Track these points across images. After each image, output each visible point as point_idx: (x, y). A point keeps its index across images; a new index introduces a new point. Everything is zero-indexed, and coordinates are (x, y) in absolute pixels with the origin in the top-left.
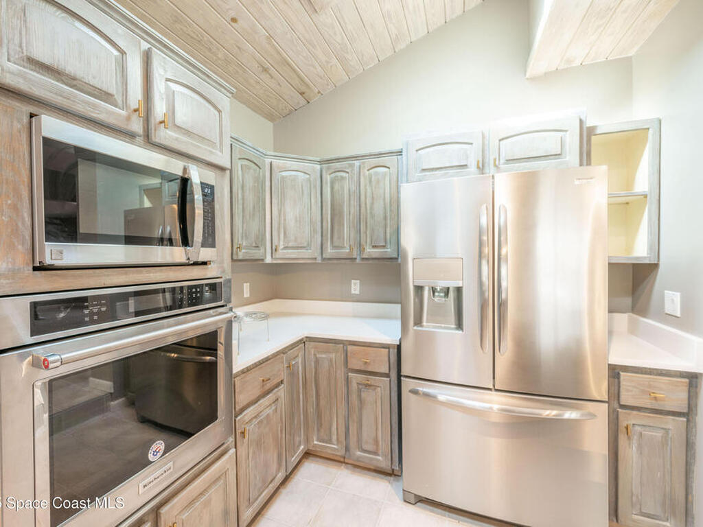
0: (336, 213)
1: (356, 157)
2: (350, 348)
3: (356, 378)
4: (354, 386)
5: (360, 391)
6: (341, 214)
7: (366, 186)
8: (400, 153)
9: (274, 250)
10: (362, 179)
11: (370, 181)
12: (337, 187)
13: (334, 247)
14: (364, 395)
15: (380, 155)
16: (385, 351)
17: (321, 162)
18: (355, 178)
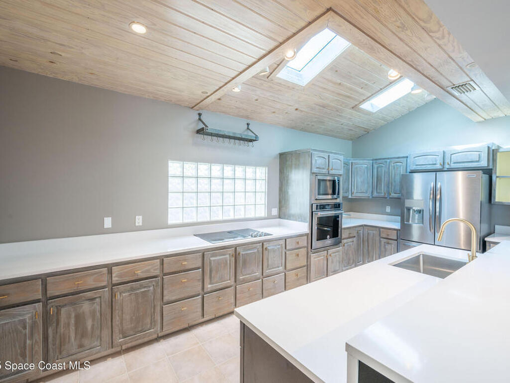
0: (379, 179)
1: (388, 158)
2: (381, 230)
3: (383, 241)
4: (383, 243)
5: (385, 245)
6: (381, 180)
7: (392, 169)
8: (407, 157)
9: (352, 193)
10: (390, 168)
11: (394, 168)
12: (379, 170)
13: (377, 192)
14: (386, 247)
15: (399, 158)
16: (396, 231)
17: (373, 160)
18: (387, 166)
